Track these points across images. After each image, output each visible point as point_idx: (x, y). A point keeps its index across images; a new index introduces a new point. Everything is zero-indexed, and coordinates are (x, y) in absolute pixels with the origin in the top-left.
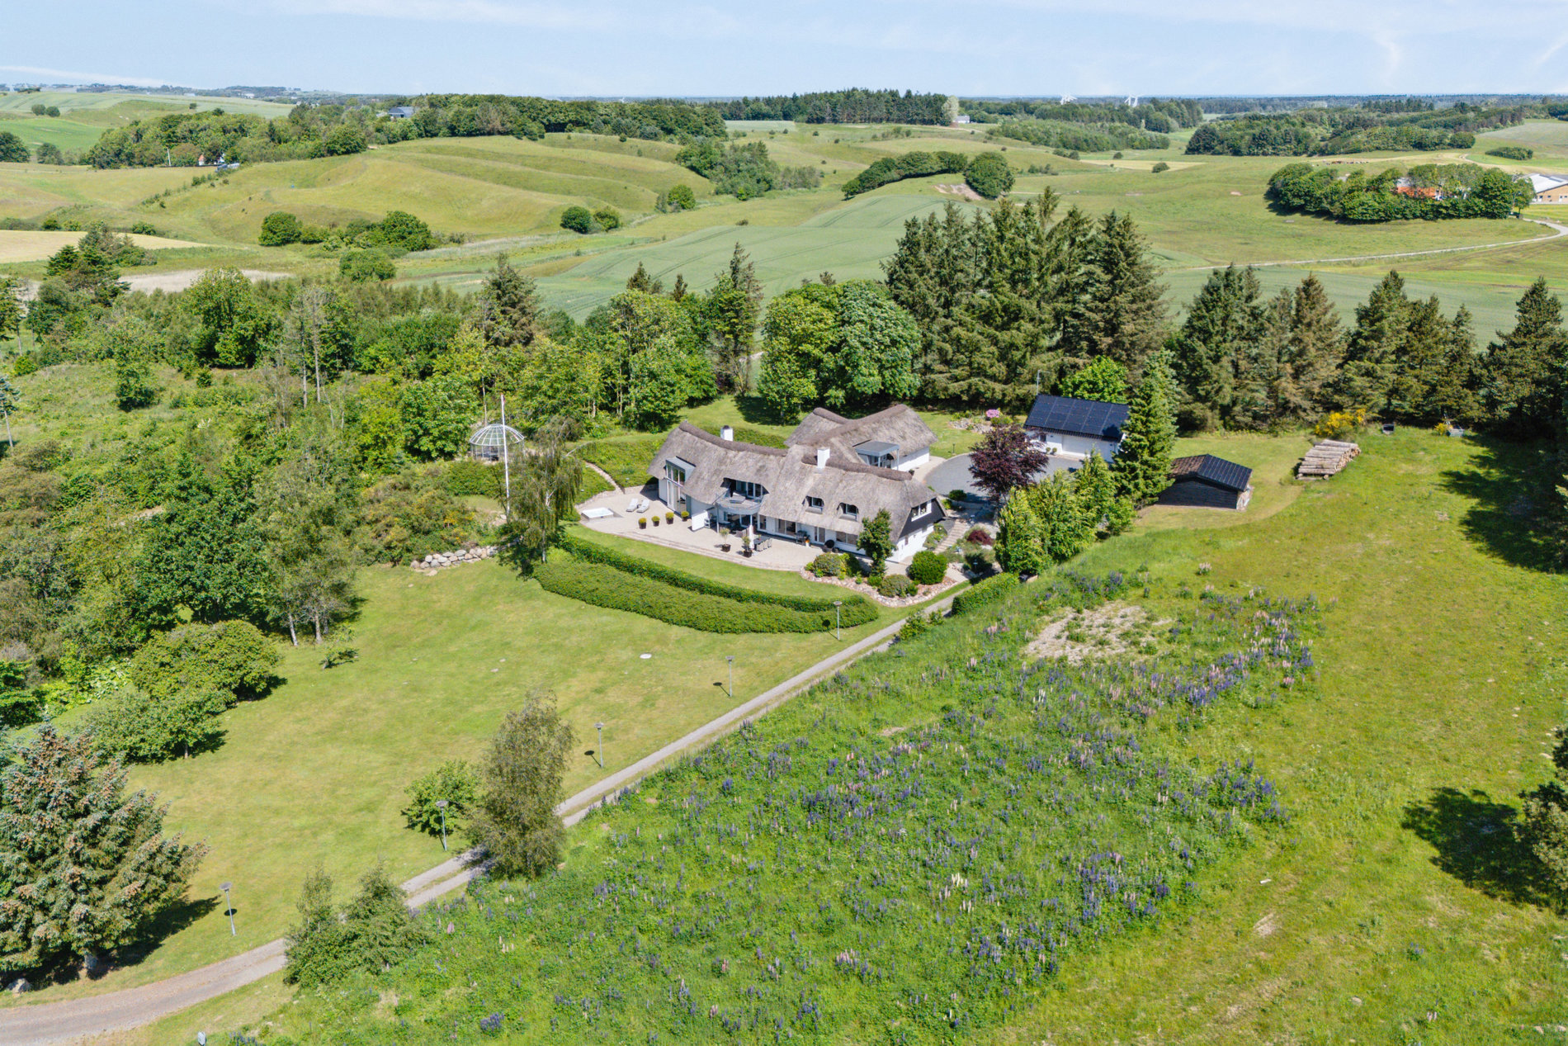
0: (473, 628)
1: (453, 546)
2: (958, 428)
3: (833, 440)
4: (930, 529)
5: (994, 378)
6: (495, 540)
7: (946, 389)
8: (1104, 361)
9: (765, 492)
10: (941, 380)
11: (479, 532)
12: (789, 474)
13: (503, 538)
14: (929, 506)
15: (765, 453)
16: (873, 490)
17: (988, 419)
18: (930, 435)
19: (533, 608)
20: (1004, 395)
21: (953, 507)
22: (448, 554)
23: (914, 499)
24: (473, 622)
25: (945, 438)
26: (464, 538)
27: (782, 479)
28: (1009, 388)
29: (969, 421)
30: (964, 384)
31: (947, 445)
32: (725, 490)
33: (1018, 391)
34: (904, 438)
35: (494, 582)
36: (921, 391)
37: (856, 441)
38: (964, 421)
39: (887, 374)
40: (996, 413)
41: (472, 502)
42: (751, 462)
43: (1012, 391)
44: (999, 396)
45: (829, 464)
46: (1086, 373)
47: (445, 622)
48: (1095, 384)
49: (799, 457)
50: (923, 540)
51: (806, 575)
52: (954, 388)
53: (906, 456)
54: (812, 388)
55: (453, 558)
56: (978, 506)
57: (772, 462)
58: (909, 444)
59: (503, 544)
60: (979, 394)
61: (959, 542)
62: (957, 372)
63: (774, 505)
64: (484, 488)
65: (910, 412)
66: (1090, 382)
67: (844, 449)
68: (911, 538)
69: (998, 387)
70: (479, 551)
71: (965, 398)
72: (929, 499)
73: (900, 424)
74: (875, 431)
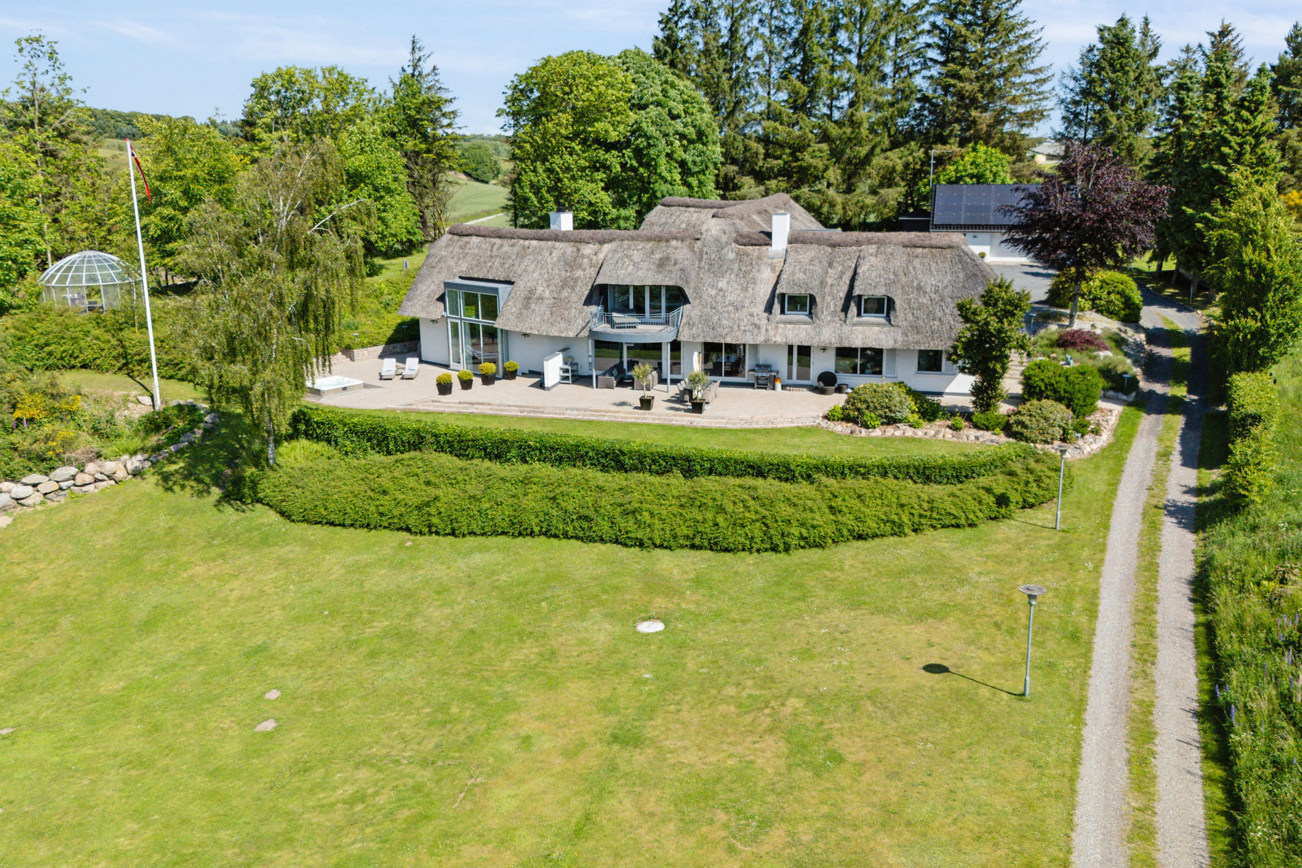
0: (147, 626)
1: (43, 462)
6: (137, 443)
11: (96, 431)
13: (153, 440)
19: (283, 562)
22: (34, 478)
24: (140, 612)
26: (67, 444)
27: (707, 276)
35: (162, 521)
41: (67, 380)
47: (65, 622)
55: (47, 485)
59: (157, 449)
64: (88, 355)
70: (109, 466)
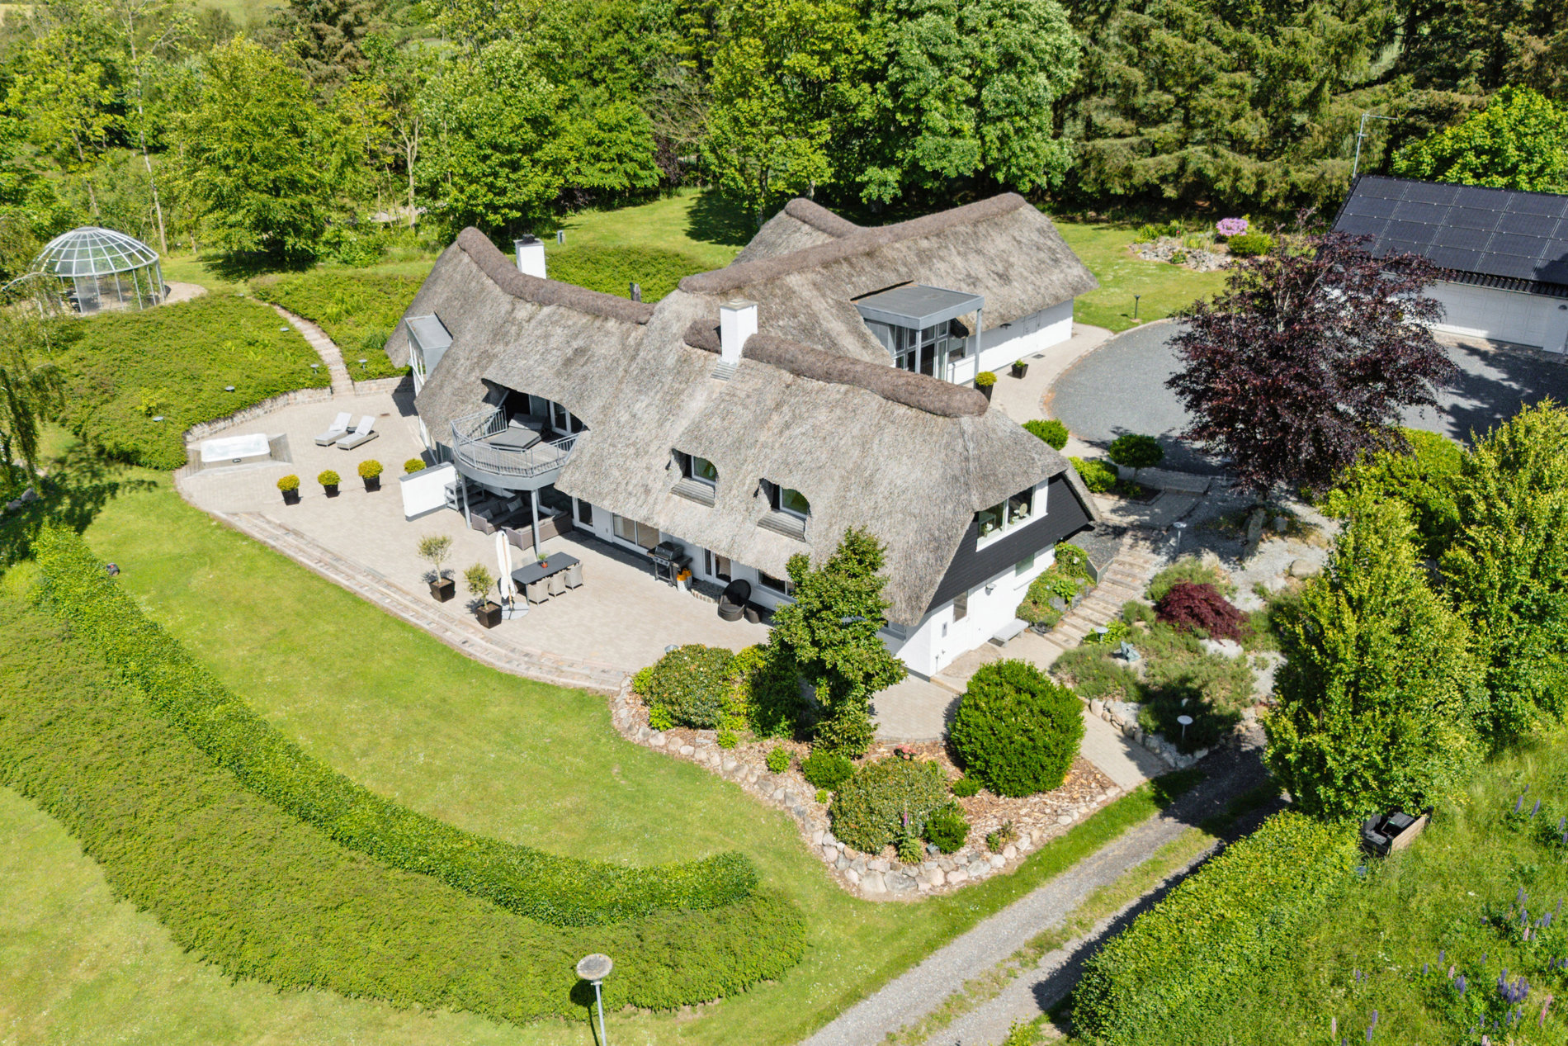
2: (1150, 257)
3: (794, 280)
4: (1045, 560)
5: (1239, 144)
7: (1128, 173)
8: (1519, 99)
9: (578, 426)
10: (1116, 151)
12: (647, 378)
14: (1041, 498)
15: (597, 313)
16: (864, 445)
17: (1220, 239)
18: (1076, 271)
20: (1261, 185)
21: (1117, 488)
23: (987, 477)
25: (1118, 281)
27: (628, 390)
28: (1273, 169)
29: (1177, 244)
30: (1169, 162)
31: (1120, 297)
32: (492, 410)
33: (1295, 176)
34: (1004, 278)
36: (1071, 175)
37: (865, 283)
38: (1165, 244)
39: (991, 132)
40: (1240, 227)
42: (559, 334)
43: (1280, 175)
44: (1248, 186)
45: (752, 351)
46: (1475, 130)
48: (1495, 152)
49: (678, 328)
50: (1019, 597)
51: (627, 712)
52: (1147, 169)
53: (1006, 326)
54: (820, 159)
56: (1198, 483)
57: (609, 339)
58: (1019, 294)
60: (1202, 184)
61: (1129, 614)
62: (1154, 133)
63: (598, 466)
65: (1033, 217)
66: (1479, 151)
67: (822, 307)
68: (976, 599)
69: (1248, 166)
71: (1170, 192)
72: (1038, 476)
73: (999, 242)
74: (925, 257)
